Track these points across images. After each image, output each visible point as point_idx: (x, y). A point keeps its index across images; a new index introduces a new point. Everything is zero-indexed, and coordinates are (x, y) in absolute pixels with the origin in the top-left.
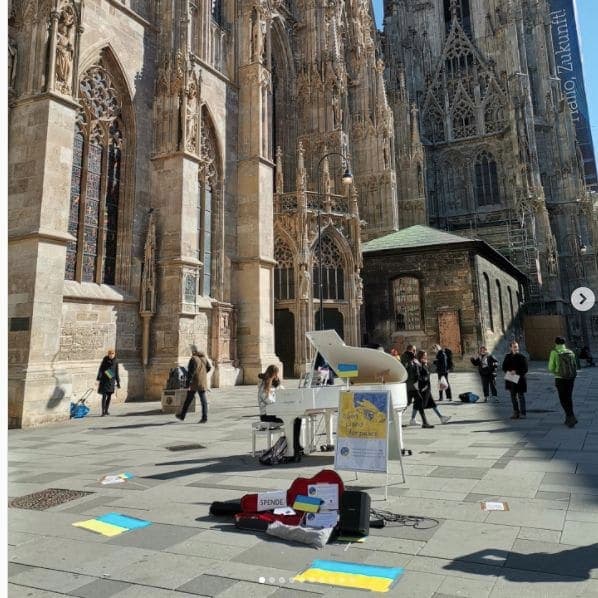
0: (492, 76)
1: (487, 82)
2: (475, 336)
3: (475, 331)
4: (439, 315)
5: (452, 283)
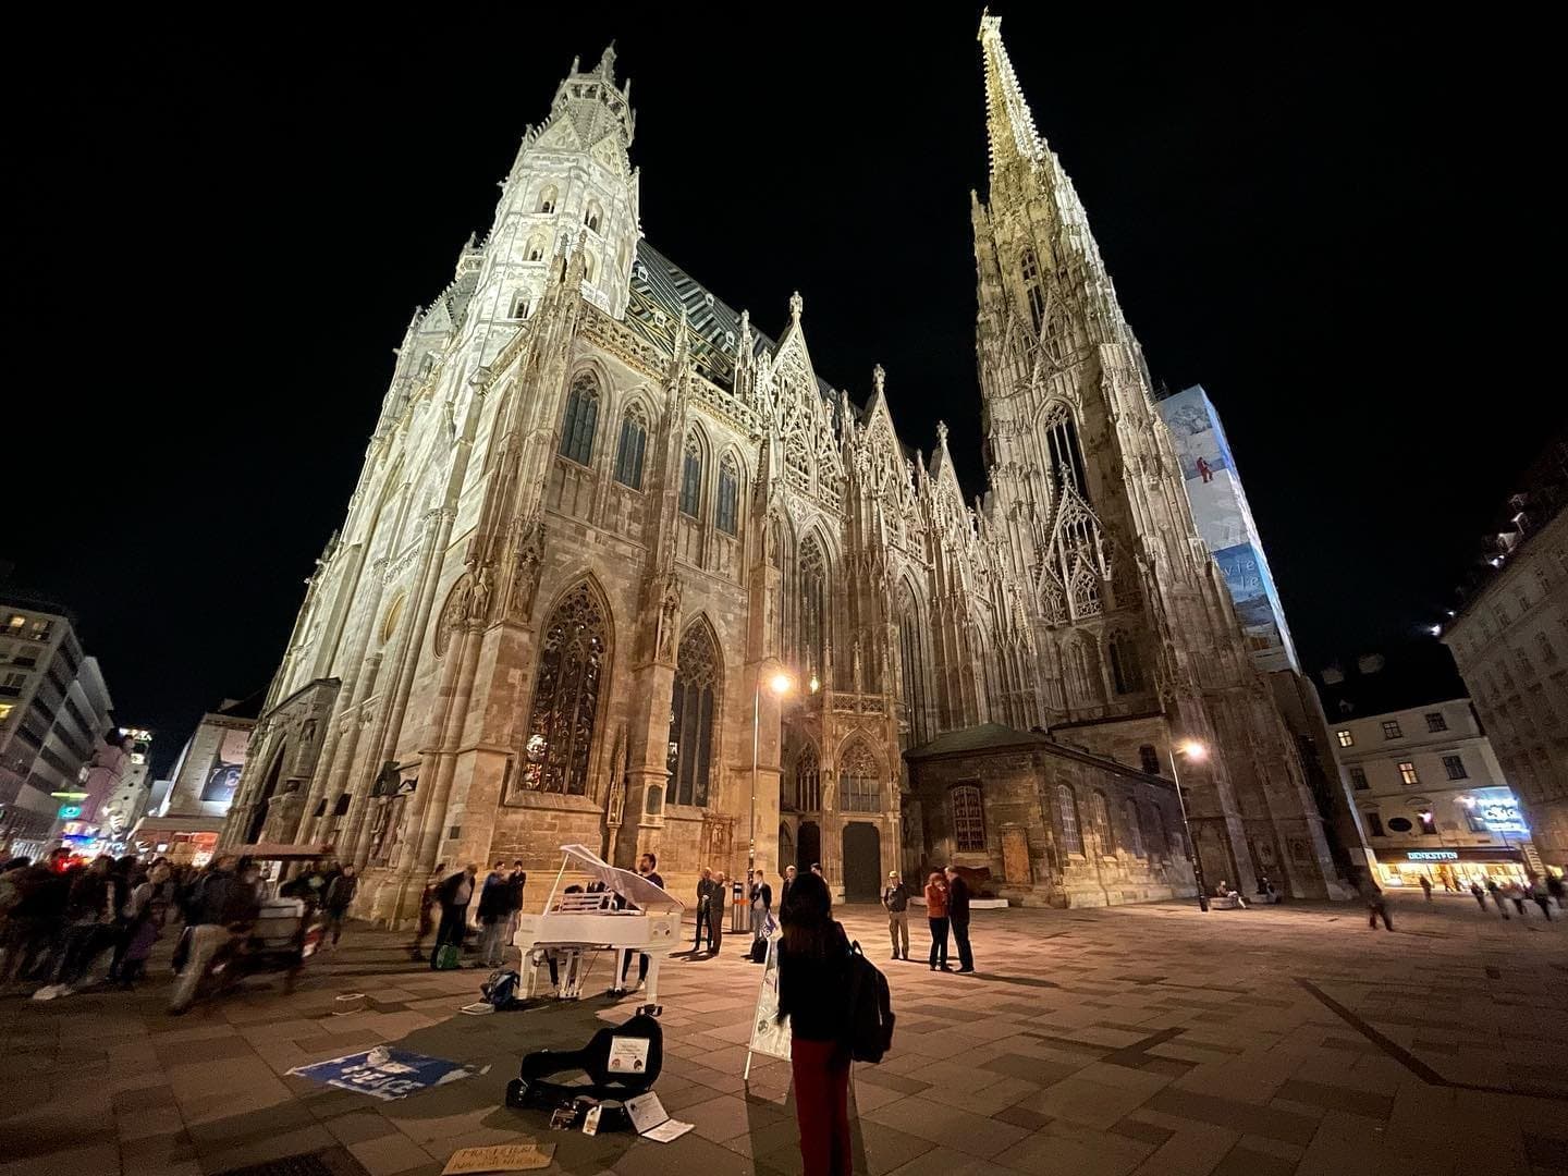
0: (1116, 542)
1: (1112, 548)
2: (1046, 860)
3: (1046, 854)
4: (1000, 833)
5: (1016, 794)
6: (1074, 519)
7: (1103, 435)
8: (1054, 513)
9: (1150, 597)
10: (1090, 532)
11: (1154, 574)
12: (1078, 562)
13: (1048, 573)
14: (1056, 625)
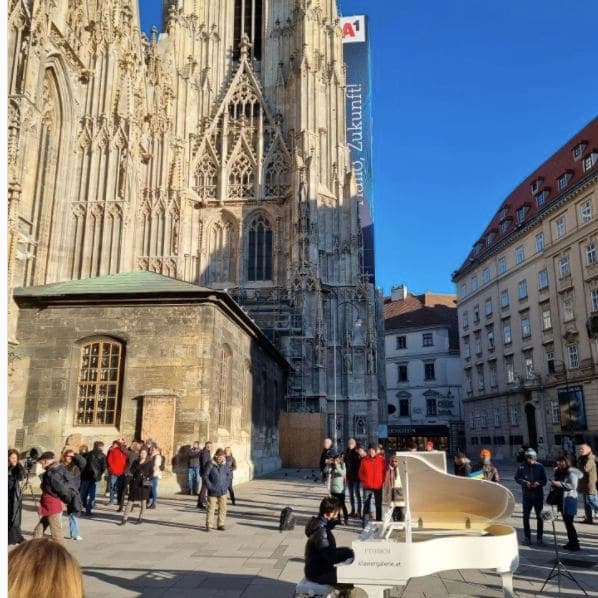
0: (278, 132)
1: (273, 137)
4: (142, 402)
5: (173, 354)
6: (244, 97)
7: (289, 21)
8: (227, 86)
9: (300, 189)
10: (256, 115)
11: (308, 169)
12: (239, 143)
13: (207, 147)
14: (206, 201)
